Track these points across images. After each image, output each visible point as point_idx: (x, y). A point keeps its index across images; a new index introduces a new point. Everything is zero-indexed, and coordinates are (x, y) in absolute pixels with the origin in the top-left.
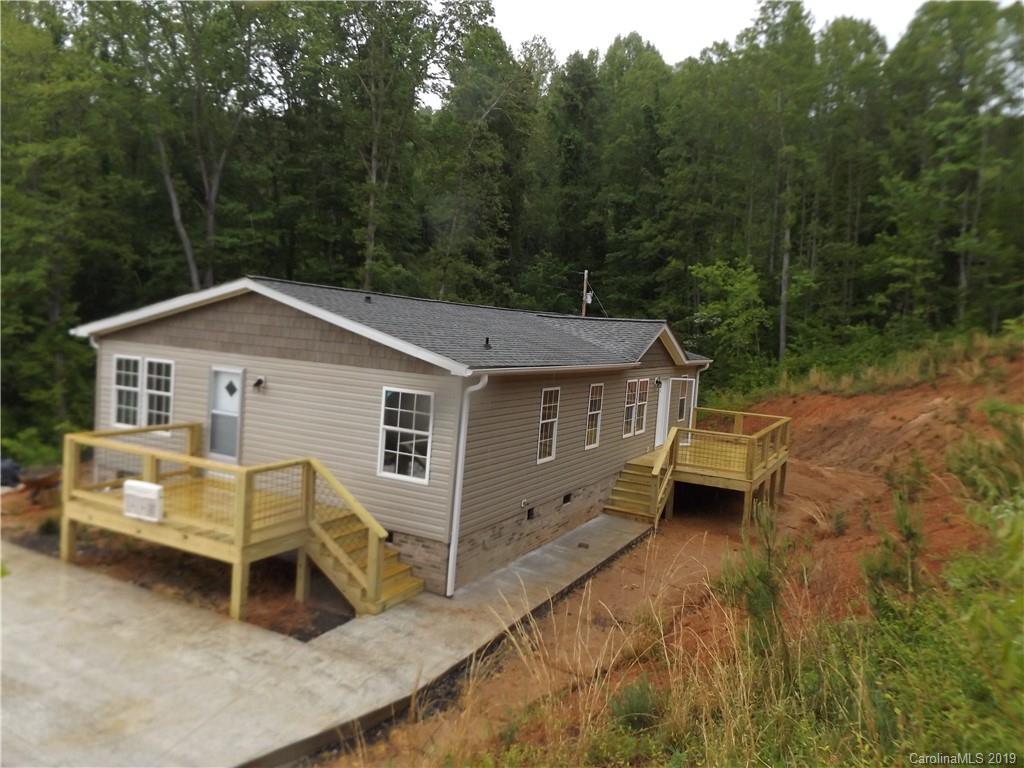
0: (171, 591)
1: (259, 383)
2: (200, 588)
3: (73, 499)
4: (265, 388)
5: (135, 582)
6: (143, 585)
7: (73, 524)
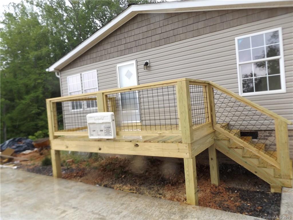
0: (126, 188)
1: (146, 64)
2: (143, 184)
3: (56, 137)
4: (149, 67)
5: (100, 185)
6: (106, 186)
7: (58, 152)
